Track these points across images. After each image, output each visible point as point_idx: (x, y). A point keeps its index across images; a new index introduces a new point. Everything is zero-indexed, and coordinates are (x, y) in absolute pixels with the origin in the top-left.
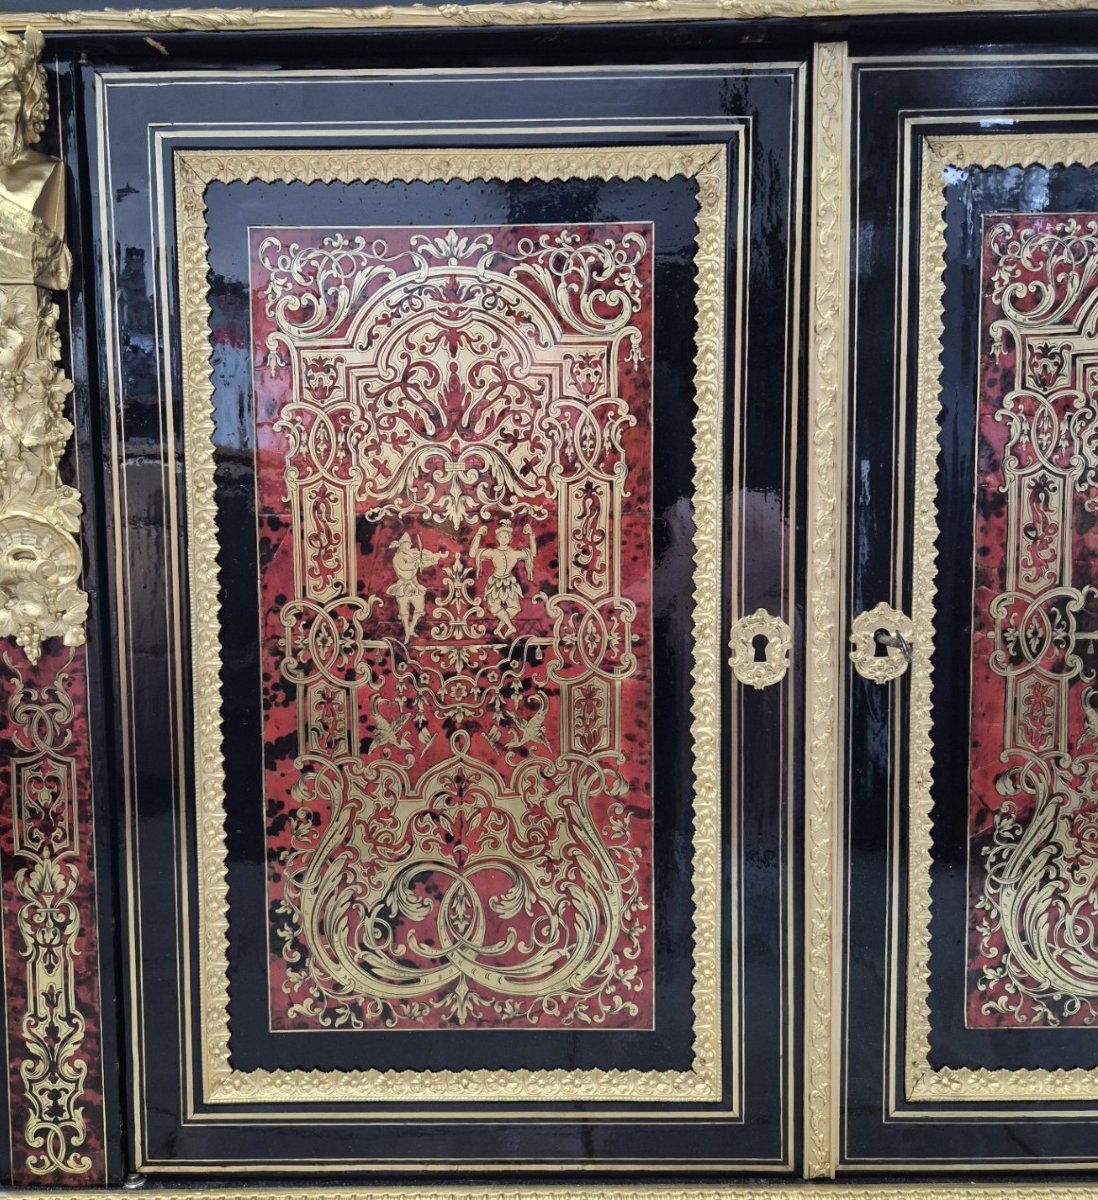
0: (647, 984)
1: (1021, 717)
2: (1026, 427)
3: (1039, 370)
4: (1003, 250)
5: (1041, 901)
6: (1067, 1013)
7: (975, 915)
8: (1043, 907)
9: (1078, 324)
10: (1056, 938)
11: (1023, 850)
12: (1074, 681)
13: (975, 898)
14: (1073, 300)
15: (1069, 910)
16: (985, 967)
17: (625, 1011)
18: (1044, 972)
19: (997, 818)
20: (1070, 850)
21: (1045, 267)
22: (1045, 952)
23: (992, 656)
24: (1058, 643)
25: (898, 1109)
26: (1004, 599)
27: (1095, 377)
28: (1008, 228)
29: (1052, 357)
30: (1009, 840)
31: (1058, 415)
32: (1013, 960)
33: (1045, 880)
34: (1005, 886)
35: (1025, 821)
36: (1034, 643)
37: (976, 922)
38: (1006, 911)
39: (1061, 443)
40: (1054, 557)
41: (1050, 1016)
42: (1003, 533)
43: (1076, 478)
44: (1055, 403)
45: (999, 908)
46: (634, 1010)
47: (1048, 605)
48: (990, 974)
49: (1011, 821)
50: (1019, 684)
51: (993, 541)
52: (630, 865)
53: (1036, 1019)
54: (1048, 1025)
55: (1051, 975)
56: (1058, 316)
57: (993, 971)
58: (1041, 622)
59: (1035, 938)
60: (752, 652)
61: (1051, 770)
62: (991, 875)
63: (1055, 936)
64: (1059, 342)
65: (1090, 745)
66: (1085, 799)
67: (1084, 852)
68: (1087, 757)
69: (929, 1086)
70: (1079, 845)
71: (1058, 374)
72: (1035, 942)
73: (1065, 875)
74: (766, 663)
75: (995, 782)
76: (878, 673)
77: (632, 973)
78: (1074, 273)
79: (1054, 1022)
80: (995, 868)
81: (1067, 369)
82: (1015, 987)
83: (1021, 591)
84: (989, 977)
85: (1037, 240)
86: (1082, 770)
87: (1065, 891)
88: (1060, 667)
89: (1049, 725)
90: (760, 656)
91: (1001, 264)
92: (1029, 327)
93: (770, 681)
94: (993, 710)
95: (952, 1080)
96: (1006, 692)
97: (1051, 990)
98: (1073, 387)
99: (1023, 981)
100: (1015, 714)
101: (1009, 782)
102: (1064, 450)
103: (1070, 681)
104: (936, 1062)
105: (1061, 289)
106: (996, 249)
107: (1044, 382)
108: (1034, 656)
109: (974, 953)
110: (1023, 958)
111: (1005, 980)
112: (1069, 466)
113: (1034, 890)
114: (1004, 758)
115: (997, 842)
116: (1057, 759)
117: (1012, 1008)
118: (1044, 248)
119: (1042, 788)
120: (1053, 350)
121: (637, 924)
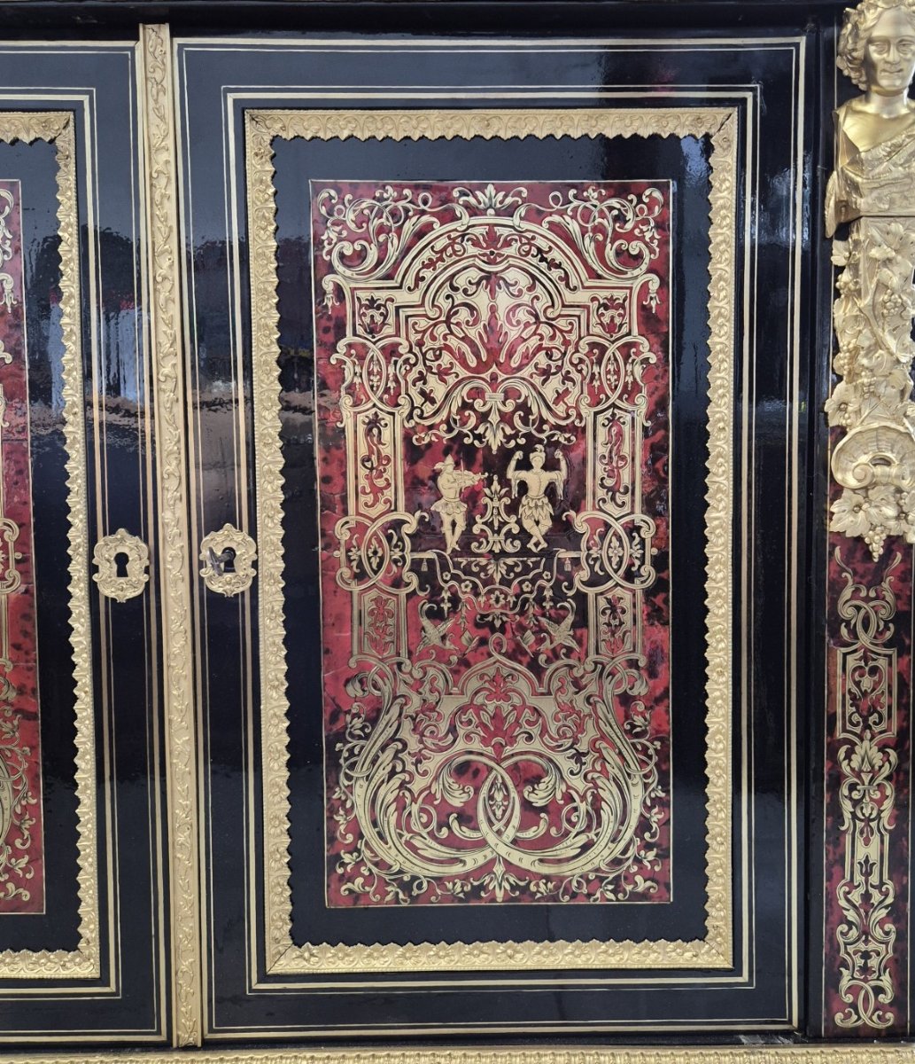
0: (38, 872)
1: (366, 626)
2: (358, 369)
3: (367, 320)
4: (330, 213)
5: (389, 793)
6: (415, 892)
7: (333, 805)
8: (391, 797)
9: (399, 280)
10: (404, 824)
11: (372, 746)
12: (410, 596)
13: (331, 790)
14: (394, 258)
15: (414, 800)
16: (342, 852)
17: (18, 896)
18: (394, 856)
19: (348, 718)
20: (414, 745)
21: (368, 227)
22: (395, 838)
23: (339, 573)
24: (396, 561)
25: (259, 982)
26: (347, 522)
27: (416, 327)
28: (333, 193)
29: (378, 308)
30: (360, 737)
31: (386, 358)
32: (367, 844)
33: (393, 773)
34: (357, 779)
35: (373, 720)
36: (375, 561)
37: (333, 811)
38: (359, 802)
39: (389, 384)
40: (389, 485)
41: (401, 896)
42: (343, 463)
43: (405, 415)
44: (383, 349)
45: (353, 798)
46: (26, 896)
47: (385, 528)
48: (347, 858)
49: (361, 720)
50: (363, 597)
51: (333, 470)
52: (20, 764)
53: (389, 898)
54: (399, 903)
55: (401, 859)
56: (381, 271)
57: (348, 855)
58: (380, 542)
59: (386, 825)
60: (115, 567)
61: (394, 674)
62: (345, 769)
63: (403, 823)
64: (383, 295)
65: (428, 652)
66: (425, 701)
67: (426, 748)
68: (425, 662)
69: (290, 960)
70: (421, 742)
71: (384, 324)
72: (386, 829)
73: (411, 768)
74: (128, 578)
75: (345, 685)
76: (228, 587)
77: (24, 861)
78: (393, 235)
79: (405, 901)
80: (348, 763)
81: (391, 319)
82: (370, 870)
83: (362, 515)
84: (346, 861)
85: (359, 205)
86: (421, 675)
87: (409, 782)
88: (398, 583)
89: (391, 634)
90: (122, 572)
91: (329, 224)
92: (356, 280)
93: (131, 594)
94: (340, 621)
95: (312, 955)
96: (352, 606)
97: (400, 872)
98: (398, 334)
99: (376, 864)
100: (360, 624)
101: (357, 685)
102: (392, 391)
103: (407, 595)
104: (298, 938)
105: (383, 248)
106: (323, 210)
107: (372, 330)
108: (376, 572)
109: (332, 839)
110: (376, 843)
111: (360, 863)
112: (397, 405)
113: (383, 782)
114: (352, 663)
115: (350, 739)
116: (399, 665)
117: (367, 889)
118: (366, 212)
119: (387, 689)
120: (378, 302)
121: (27, 817)
